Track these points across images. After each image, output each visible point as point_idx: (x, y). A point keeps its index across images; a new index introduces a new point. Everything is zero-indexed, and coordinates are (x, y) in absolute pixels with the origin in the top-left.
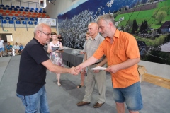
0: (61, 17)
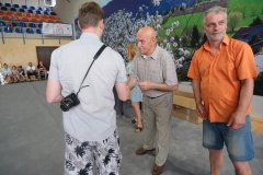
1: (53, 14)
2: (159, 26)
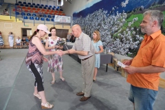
0: (76, 15)
1: (61, 10)
2: (124, 20)
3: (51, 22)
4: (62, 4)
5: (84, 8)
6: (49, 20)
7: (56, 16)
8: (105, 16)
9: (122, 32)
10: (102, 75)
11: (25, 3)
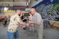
1: (27, 7)
2: (52, 7)
3: (24, 11)
4: (28, 4)
5: (36, 5)
6: (24, 10)
7: (26, 9)
8: (44, 6)
9: (52, 12)
10: (45, 29)
11: (16, 6)
